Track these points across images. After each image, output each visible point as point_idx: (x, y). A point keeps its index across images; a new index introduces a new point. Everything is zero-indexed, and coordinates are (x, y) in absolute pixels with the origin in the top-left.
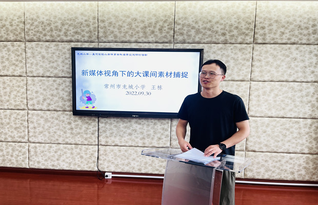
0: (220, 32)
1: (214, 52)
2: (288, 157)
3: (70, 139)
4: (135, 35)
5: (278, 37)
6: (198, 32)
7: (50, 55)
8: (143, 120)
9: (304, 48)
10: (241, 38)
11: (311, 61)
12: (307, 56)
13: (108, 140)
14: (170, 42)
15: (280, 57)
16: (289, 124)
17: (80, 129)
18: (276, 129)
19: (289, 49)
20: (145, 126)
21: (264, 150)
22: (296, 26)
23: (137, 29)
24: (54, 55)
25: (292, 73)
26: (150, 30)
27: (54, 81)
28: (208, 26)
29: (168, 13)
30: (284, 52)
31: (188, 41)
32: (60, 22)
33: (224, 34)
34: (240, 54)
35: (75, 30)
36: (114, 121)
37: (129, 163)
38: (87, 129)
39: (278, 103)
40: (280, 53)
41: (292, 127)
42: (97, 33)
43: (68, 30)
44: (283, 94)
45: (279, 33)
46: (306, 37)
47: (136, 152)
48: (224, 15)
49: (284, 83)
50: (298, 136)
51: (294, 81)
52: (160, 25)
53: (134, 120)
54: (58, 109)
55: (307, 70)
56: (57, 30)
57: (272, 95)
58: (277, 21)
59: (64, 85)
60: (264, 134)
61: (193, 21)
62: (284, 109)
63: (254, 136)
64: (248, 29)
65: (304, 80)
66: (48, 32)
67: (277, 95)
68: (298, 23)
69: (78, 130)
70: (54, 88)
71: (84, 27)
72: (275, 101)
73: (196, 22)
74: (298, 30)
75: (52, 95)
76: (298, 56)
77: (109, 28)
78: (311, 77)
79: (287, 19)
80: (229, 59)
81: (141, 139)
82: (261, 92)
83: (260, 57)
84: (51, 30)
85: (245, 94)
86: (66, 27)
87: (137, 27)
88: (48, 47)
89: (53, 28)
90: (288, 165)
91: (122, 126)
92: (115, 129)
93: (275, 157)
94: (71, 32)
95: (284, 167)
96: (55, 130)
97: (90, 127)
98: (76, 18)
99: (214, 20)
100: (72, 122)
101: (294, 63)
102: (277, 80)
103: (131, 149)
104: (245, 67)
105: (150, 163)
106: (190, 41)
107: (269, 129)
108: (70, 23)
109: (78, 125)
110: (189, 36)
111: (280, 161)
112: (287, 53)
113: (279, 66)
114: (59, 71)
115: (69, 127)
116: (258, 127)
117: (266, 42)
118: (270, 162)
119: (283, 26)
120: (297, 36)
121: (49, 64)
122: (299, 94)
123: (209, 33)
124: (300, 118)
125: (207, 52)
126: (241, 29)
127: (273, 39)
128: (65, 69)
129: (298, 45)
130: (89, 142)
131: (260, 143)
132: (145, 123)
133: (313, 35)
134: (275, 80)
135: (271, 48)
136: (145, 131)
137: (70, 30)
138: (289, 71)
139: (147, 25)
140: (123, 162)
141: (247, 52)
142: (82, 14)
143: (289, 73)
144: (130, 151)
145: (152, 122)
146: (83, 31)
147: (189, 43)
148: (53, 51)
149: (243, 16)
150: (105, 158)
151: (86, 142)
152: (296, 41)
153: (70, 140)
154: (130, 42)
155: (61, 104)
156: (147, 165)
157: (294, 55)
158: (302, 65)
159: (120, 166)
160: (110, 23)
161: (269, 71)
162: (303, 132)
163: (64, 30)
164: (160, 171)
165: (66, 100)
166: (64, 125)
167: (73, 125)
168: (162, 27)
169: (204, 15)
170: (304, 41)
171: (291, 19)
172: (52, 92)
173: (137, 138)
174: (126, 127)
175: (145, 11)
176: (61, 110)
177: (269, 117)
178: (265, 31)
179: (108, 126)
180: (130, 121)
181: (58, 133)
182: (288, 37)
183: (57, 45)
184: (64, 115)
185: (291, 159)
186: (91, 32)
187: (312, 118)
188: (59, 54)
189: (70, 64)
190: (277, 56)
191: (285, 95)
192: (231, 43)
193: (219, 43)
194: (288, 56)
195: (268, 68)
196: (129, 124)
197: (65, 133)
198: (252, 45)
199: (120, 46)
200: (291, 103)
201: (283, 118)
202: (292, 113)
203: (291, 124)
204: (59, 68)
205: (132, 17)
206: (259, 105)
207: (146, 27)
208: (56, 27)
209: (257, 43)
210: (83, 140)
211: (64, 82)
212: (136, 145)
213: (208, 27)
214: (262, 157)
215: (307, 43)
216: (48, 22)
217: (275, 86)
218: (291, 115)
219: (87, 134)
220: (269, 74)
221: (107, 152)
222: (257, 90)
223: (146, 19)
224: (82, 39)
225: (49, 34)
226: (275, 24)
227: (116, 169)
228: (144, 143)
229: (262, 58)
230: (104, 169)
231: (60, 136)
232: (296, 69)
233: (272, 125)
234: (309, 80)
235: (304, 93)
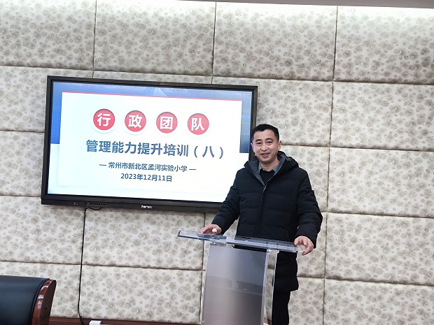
0: (284, 58)
1: (275, 94)
2: (393, 291)
3: (33, 251)
4: (153, 58)
5: (371, 71)
6: (250, 57)
7: (12, 90)
8: (159, 216)
9: (410, 90)
10: (315, 71)
11: (421, 112)
12: (415, 103)
13: (100, 254)
14: (206, 74)
15: (374, 105)
16: (392, 227)
17: (53, 231)
18: (371, 236)
19: (388, 90)
20: (162, 228)
21: (355, 275)
22: (397, 51)
23: (156, 49)
24: (19, 91)
25: (393, 134)
26: (175, 51)
27: (16, 138)
28: (265, 47)
29: (205, 23)
30: (379, 96)
31: (234, 72)
32: (33, 31)
33: (289, 63)
34: (313, 98)
35: (57, 46)
36: (112, 216)
37: (133, 301)
38: (65, 231)
39: (373, 187)
40: (373, 99)
41: (397, 233)
42: (91, 53)
43: (45, 46)
44: (381, 171)
45: (371, 64)
46: (414, 71)
47: (145, 278)
48: (288, 30)
49: (382, 151)
50: (407, 250)
51: (396, 149)
52: (191, 44)
53: (144, 216)
54: (18, 192)
55: (416, 128)
56: (26, 45)
57: (364, 172)
58: (367, 43)
59: (30, 146)
60: (354, 246)
61: (242, 39)
62: (382, 198)
63: (337, 248)
64: (324, 55)
65: (411, 147)
66: (13, 48)
67: (371, 173)
68: (400, 46)
69: (49, 234)
70: (14, 152)
71: (71, 41)
72: (369, 184)
73: (247, 41)
74: (401, 59)
75: (10, 165)
76: (401, 104)
77: (112, 45)
78: (423, 142)
79: (384, 40)
80: (297, 106)
81: (154, 253)
82: (346, 167)
83: (345, 105)
84: (18, 45)
85: (321, 170)
86: (43, 40)
87: (157, 45)
88: (10, 75)
89: (22, 40)
90: (393, 306)
91: (124, 226)
92: (111, 232)
93: (371, 290)
94: (50, 49)
95: (388, 311)
96: (8, 234)
97: (71, 228)
98: (60, 25)
99: (275, 39)
100: (40, 217)
101: (396, 115)
102: (371, 146)
103: (137, 273)
104: (322, 122)
105: (168, 301)
106: (238, 72)
107: (360, 236)
108: (49, 33)
109: (48, 224)
110: (236, 63)
111: (380, 298)
112: (385, 99)
113: (373, 121)
114: (26, 119)
115: (33, 227)
116: (343, 231)
117: (353, 78)
118: (365, 299)
119: (378, 52)
120: (399, 70)
121: (9, 106)
122: (405, 172)
123: (266, 59)
124: (408, 216)
125: (264, 92)
126: (315, 56)
127: (363, 73)
128: (35, 116)
129: (401, 86)
130: (66, 257)
131: (347, 263)
132: (162, 222)
133: (424, 68)
134: (367, 144)
135: (360, 89)
136: (161, 237)
137: (49, 46)
138: (389, 130)
139: (171, 43)
140: (122, 298)
141: (323, 95)
142: (70, 19)
143: (388, 133)
144: (135, 275)
145: (174, 220)
146: (69, 48)
147: (235, 76)
148: (18, 82)
149: (317, 32)
150: (92, 290)
151: (61, 259)
152: (397, 78)
153: (32, 254)
154: (143, 71)
155: (22, 182)
156: (163, 305)
157: (396, 103)
158: (408, 119)
159: (117, 307)
160: (114, 36)
161: (358, 130)
162: (415, 242)
163: (38, 46)
164: (184, 318)
165: (32, 174)
166: (25, 224)
167: (41, 224)
168: (195, 47)
169: (259, 29)
170: (410, 78)
171: (389, 40)
172: (9, 159)
173: (148, 249)
174: (130, 229)
175: (170, 17)
176: (22, 193)
177: (361, 214)
178: (350, 60)
179: (100, 227)
180: (137, 218)
181: (14, 238)
182: (385, 70)
183: (25, 72)
184: (27, 205)
185: (398, 294)
186: (82, 50)
187: (428, 217)
188: (27, 88)
189: (43, 108)
190: (369, 103)
191: (384, 173)
192: (299, 79)
193: (281, 79)
194: (386, 104)
195: (357, 124)
196: (135, 223)
197: (26, 239)
198: (330, 83)
199: (128, 77)
200: (393, 188)
201: (382, 214)
202: (395, 206)
203: (395, 228)
204: (24, 115)
205: (148, 27)
206: (344, 191)
207: (169, 46)
208: (27, 39)
209: (338, 80)
210: (56, 254)
211: (32, 140)
212: (146, 265)
213: (265, 49)
214: (351, 290)
215: (414, 81)
216: (13, 30)
217: (367, 155)
218: (394, 209)
219: (63, 241)
220: (357, 135)
221: (96, 280)
222: (340, 162)
223: (170, 32)
224: (67, 64)
225: (14, 51)
226: (365, 49)
227: (108, 313)
228: (159, 261)
229: (347, 106)
230: (88, 313)
231: (16, 246)
232: (399, 126)
233: (366, 229)
234: (421, 146)
235: (413, 170)
